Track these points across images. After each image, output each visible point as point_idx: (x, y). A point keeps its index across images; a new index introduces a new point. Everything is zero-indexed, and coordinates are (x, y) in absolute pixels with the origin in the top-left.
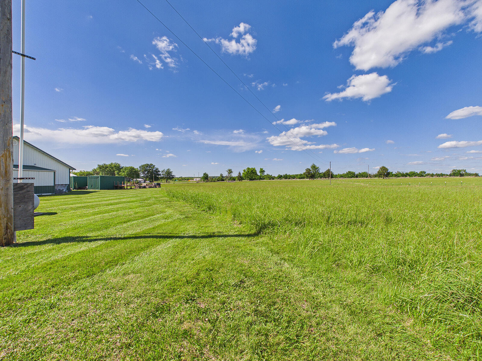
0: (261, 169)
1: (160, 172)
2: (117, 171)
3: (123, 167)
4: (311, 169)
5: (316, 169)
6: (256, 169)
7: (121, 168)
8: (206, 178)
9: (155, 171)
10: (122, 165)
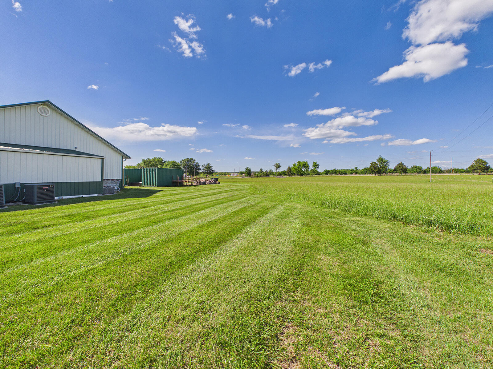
0: (315, 163)
1: (200, 166)
2: (160, 165)
3: (165, 162)
4: (378, 163)
5: (384, 162)
6: (308, 163)
7: (164, 163)
8: (249, 173)
9: (195, 165)
10: (165, 160)
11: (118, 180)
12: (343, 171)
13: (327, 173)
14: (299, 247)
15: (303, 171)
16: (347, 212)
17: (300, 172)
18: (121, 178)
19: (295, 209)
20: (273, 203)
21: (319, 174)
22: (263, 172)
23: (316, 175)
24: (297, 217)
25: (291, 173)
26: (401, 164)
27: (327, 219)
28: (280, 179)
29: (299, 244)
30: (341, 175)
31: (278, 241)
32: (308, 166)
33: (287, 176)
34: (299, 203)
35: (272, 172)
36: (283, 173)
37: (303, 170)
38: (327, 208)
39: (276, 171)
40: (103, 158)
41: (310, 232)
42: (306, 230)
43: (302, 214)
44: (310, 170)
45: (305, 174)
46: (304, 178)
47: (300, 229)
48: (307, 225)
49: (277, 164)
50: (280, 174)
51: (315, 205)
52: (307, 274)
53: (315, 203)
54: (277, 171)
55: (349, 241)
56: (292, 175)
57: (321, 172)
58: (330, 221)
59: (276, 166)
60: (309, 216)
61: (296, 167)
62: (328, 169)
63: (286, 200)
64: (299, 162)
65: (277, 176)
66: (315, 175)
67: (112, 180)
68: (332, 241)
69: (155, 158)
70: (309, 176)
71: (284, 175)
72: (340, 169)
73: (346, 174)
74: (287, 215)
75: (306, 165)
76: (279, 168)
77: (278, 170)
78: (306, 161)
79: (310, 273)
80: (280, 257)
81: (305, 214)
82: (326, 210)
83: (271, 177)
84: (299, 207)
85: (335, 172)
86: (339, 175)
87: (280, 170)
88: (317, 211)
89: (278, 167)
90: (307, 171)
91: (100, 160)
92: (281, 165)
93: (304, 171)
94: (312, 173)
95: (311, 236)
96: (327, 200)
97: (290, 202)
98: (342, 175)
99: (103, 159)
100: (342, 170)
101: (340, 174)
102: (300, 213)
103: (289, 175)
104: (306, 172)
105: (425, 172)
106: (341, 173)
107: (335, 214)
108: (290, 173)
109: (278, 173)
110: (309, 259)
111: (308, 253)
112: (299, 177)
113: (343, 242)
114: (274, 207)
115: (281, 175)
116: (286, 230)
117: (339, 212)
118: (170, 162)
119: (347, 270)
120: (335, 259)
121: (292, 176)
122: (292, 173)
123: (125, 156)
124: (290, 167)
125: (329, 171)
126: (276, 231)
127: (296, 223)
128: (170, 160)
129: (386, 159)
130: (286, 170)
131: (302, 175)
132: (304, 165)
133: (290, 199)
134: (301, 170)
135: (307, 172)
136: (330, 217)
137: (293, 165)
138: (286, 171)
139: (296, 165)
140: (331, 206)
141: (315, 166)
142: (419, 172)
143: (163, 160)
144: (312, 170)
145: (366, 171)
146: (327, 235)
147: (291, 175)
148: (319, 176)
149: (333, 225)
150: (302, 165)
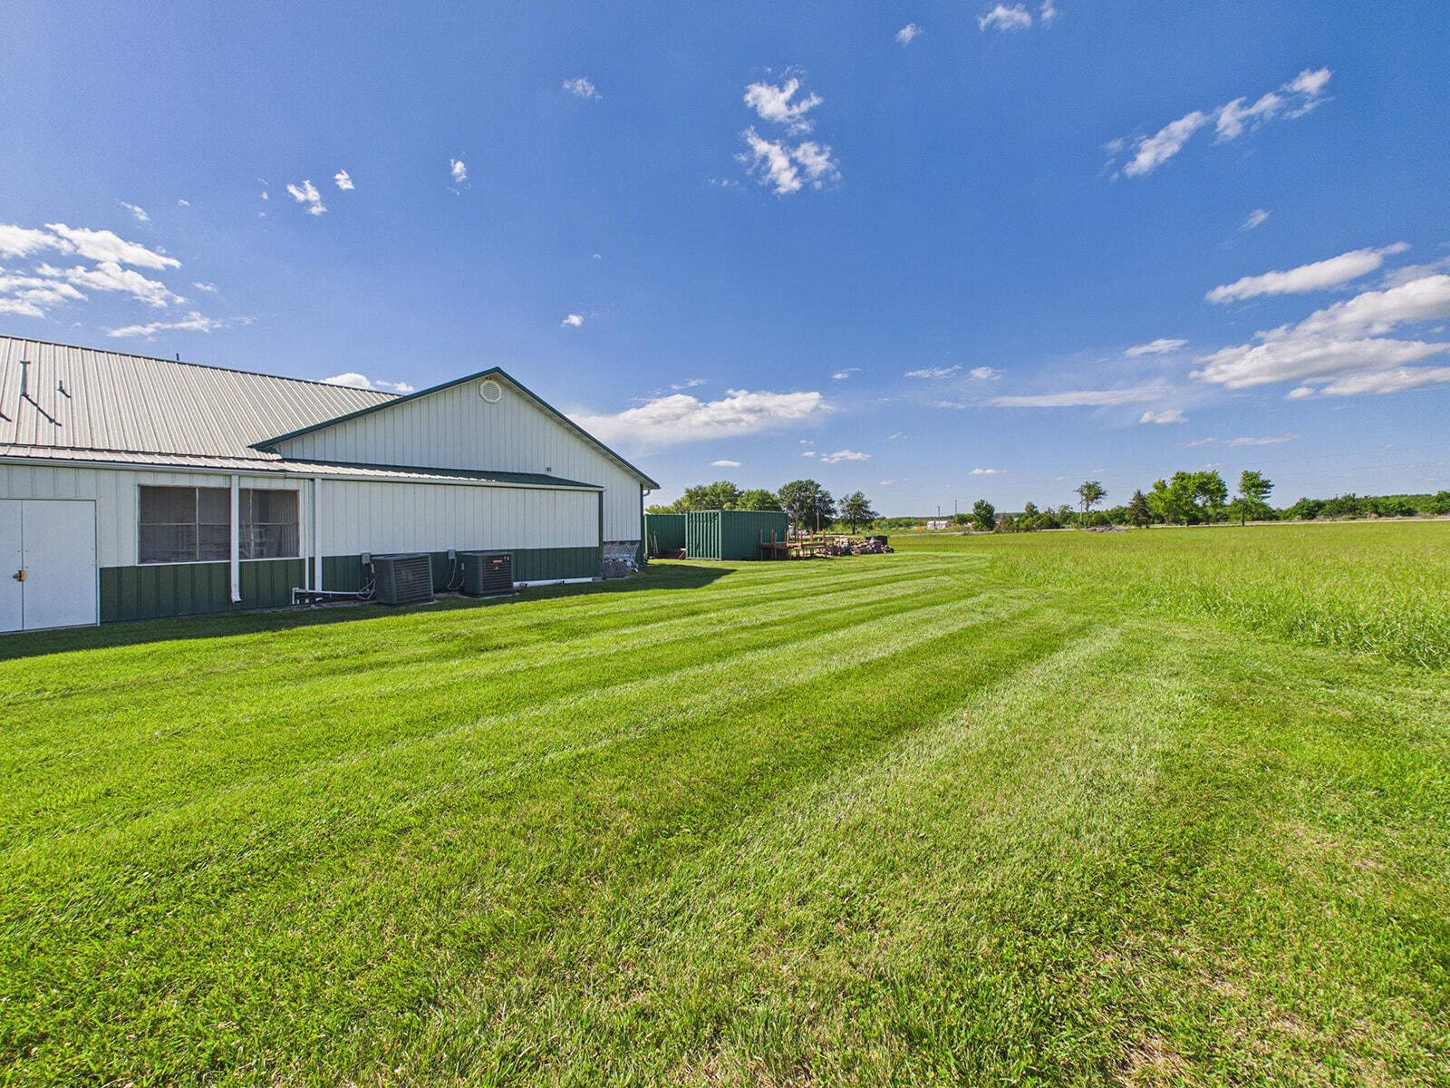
1: (833, 502)
2: (729, 504)
3: (741, 493)
7: (738, 496)
8: (986, 518)
9: (820, 500)
10: (739, 488)
11: (633, 543)
12: (1397, 501)
13: (1310, 510)
14: (1188, 778)
15: (1200, 509)
16: (1420, 665)
17: (1186, 513)
18: (639, 539)
19: (1166, 640)
20: (1078, 619)
21: (1271, 516)
22: (1036, 513)
23: (1258, 519)
24: (1175, 669)
25: (1145, 513)
27: (1314, 687)
28: (1103, 535)
29: (1186, 767)
30: (1381, 520)
31: (1100, 745)
32: (1219, 489)
33: (1133, 527)
34: (1185, 620)
35: (1072, 513)
36: (1117, 516)
37: (1199, 502)
38: (1313, 644)
39: (1085, 511)
40: (600, 489)
41: (1236, 729)
42: (1215, 719)
43: (1198, 660)
44: (1228, 501)
45: (1208, 519)
46: (1203, 532)
47: (1190, 714)
48: (1221, 703)
49: (1089, 487)
50: (1103, 521)
51: (1254, 629)
52: (1223, 878)
53: (1254, 625)
54: (1090, 509)
55: (1434, 782)
56: (1153, 523)
57: (1283, 509)
58: (1330, 696)
59: (1086, 492)
60: (1228, 672)
61: (1168, 495)
62: (1312, 497)
63: (1128, 610)
64: (1181, 477)
65: (1091, 525)
66: (1254, 520)
67: (622, 543)
68: (1342, 775)
69: (715, 485)
70: (1227, 524)
71: (1120, 523)
72: (1381, 495)
73: (1410, 513)
74: (1136, 660)
75: (1211, 487)
76: (1097, 498)
77: (1094, 507)
78: (1209, 472)
79: (1236, 878)
80: (1106, 802)
81: (1210, 663)
82: (1310, 652)
83: (1069, 529)
84: (1186, 637)
85: (1350, 507)
86: (1372, 520)
87: (1103, 506)
88: (1265, 654)
89: (1093, 494)
90: (1215, 506)
91: (596, 496)
92: (1103, 487)
93: (1205, 506)
94: (1241, 515)
95: (1242, 743)
96: (1312, 615)
97: (1143, 616)
98: (1391, 520)
99: (601, 493)
100: (1387, 498)
101: (1380, 515)
102: (1191, 656)
103: (1139, 524)
104: (1210, 511)
106: (1381, 510)
107: (1359, 668)
108: (1141, 513)
109: (1093, 518)
110: (1233, 826)
111: (1227, 803)
112: (1184, 532)
113: (1404, 784)
114: (1082, 631)
115: (1108, 522)
116: (1132, 713)
117: (1374, 662)
118: (754, 493)
119: (1426, 900)
120: (1362, 845)
121: (1151, 526)
122: (1149, 517)
123: (648, 484)
124: (1145, 493)
125: (1320, 505)
126: (1093, 712)
127: (1179, 693)
128: (753, 489)
130: (1128, 506)
131: (1194, 521)
132: (1204, 483)
133: (1146, 605)
134: (1192, 502)
135: (1218, 510)
136: (1331, 682)
137: (1156, 488)
138: (1126, 509)
139: (1169, 486)
140: (1336, 638)
141: (1253, 485)
143: (737, 488)
144: (1240, 501)
146: (1311, 746)
147: (1147, 523)
148: (1274, 523)
149: (1346, 714)
150: (1191, 488)
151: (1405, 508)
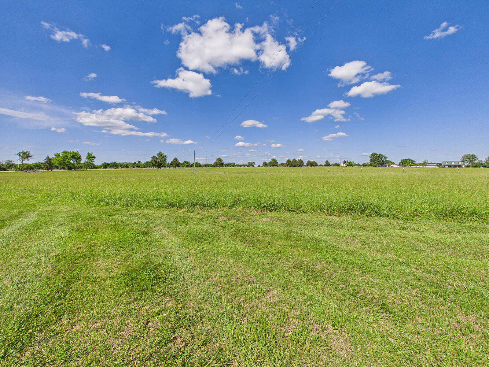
5: (163, 157)
12: (125, 164)
13: (106, 166)
14: (65, 261)
15: (72, 164)
16: (129, 206)
17: (67, 166)
19: (58, 213)
20: (15, 211)
21: (95, 167)
23: (91, 168)
24: (61, 223)
25: (51, 165)
26: (176, 160)
27: (105, 218)
28: (30, 174)
29: (65, 257)
30: (122, 169)
31: (25, 264)
32: (79, 158)
33: (45, 170)
34: (65, 204)
35: (13, 164)
36: (37, 166)
37: (72, 162)
38: (105, 205)
39: (21, 163)
41: (82, 238)
42: (75, 237)
43: (70, 218)
44: (82, 162)
45: (75, 168)
46: (74, 172)
47: (67, 238)
48: (78, 230)
49: (24, 153)
50: (30, 168)
51: (89, 204)
52: (77, 290)
53: (89, 202)
54: (24, 162)
55: (131, 235)
56: (54, 169)
57: (98, 165)
58: (109, 219)
59: (22, 155)
60: (80, 219)
61: (60, 159)
62: (107, 162)
63: (42, 204)
64: (66, 152)
65: (24, 169)
66: (90, 168)
68: (111, 241)
70: (81, 170)
71: (39, 169)
72: (122, 162)
73: (128, 167)
74: (44, 223)
75: (77, 157)
76: (27, 158)
77: (26, 162)
78: (75, 151)
79: (82, 288)
81: (73, 218)
82: (104, 208)
83: (11, 171)
84: (66, 210)
85: (115, 165)
86: (120, 169)
87: (31, 162)
88: (92, 211)
89: (26, 156)
90: (77, 163)
92: (31, 154)
93: (74, 163)
94: (86, 167)
95: (84, 242)
96: (105, 196)
97: (49, 205)
98: (124, 169)
100: (123, 163)
101: (122, 168)
102: (68, 217)
103: (48, 170)
104: (76, 165)
105: (191, 166)
106: (122, 166)
107: (116, 210)
108: (49, 165)
109: (25, 167)
110: (80, 271)
111: (79, 264)
112: (66, 173)
113: (125, 238)
114: (17, 216)
115: (33, 168)
116: (42, 245)
117: (120, 208)
119: (128, 266)
120: (115, 259)
121: (53, 170)
122: (52, 167)
124: (51, 157)
125: (108, 164)
126: (22, 250)
127: (62, 232)
129: (165, 154)
130: (43, 162)
131: (70, 168)
132: (74, 155)
133: (50, 201)
134: (69, 161)
135: (79, 165)
136: (109, 216)
137: (56, 155)
138: (42, 163)
139: (61, 155)
140: (111, 202)
141: (90, 157)
142: (187, 166)
144: (87, 162)
145: (147, 165)
146: (105, 235)
147: (51, 169)
148: (96, 169)
149: (113, 224)
150: (69, 157)
151: (127, 166)
